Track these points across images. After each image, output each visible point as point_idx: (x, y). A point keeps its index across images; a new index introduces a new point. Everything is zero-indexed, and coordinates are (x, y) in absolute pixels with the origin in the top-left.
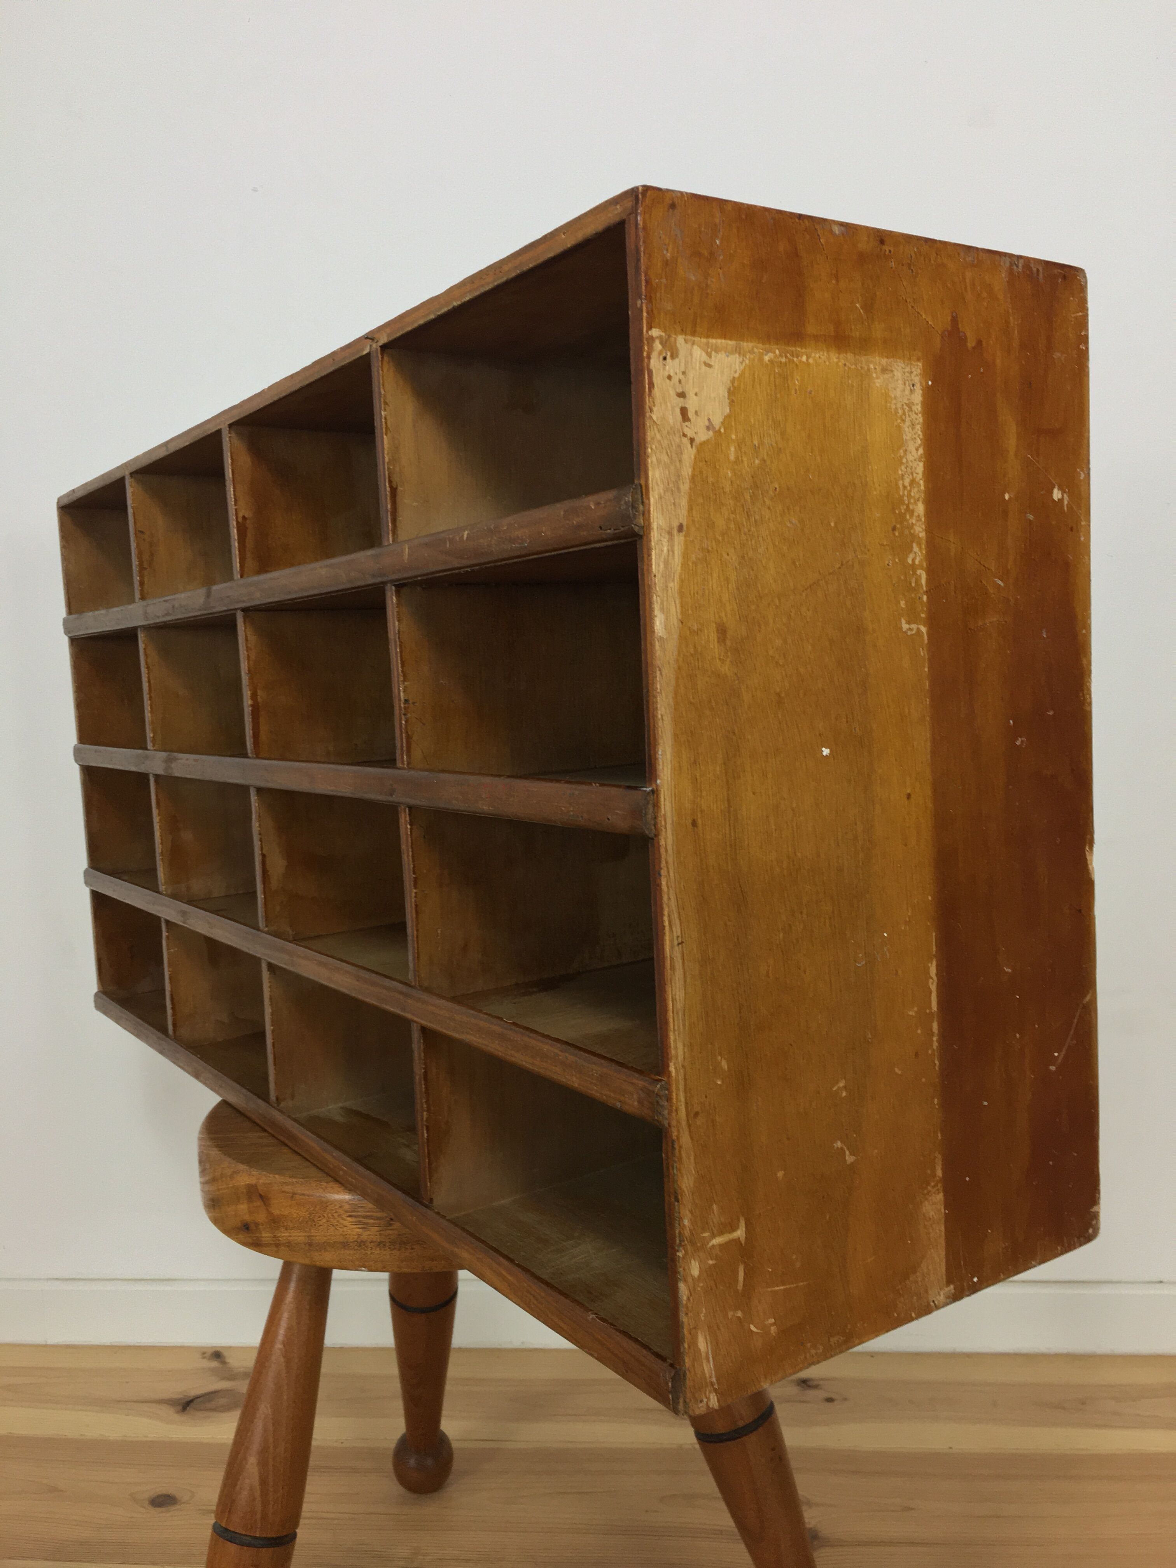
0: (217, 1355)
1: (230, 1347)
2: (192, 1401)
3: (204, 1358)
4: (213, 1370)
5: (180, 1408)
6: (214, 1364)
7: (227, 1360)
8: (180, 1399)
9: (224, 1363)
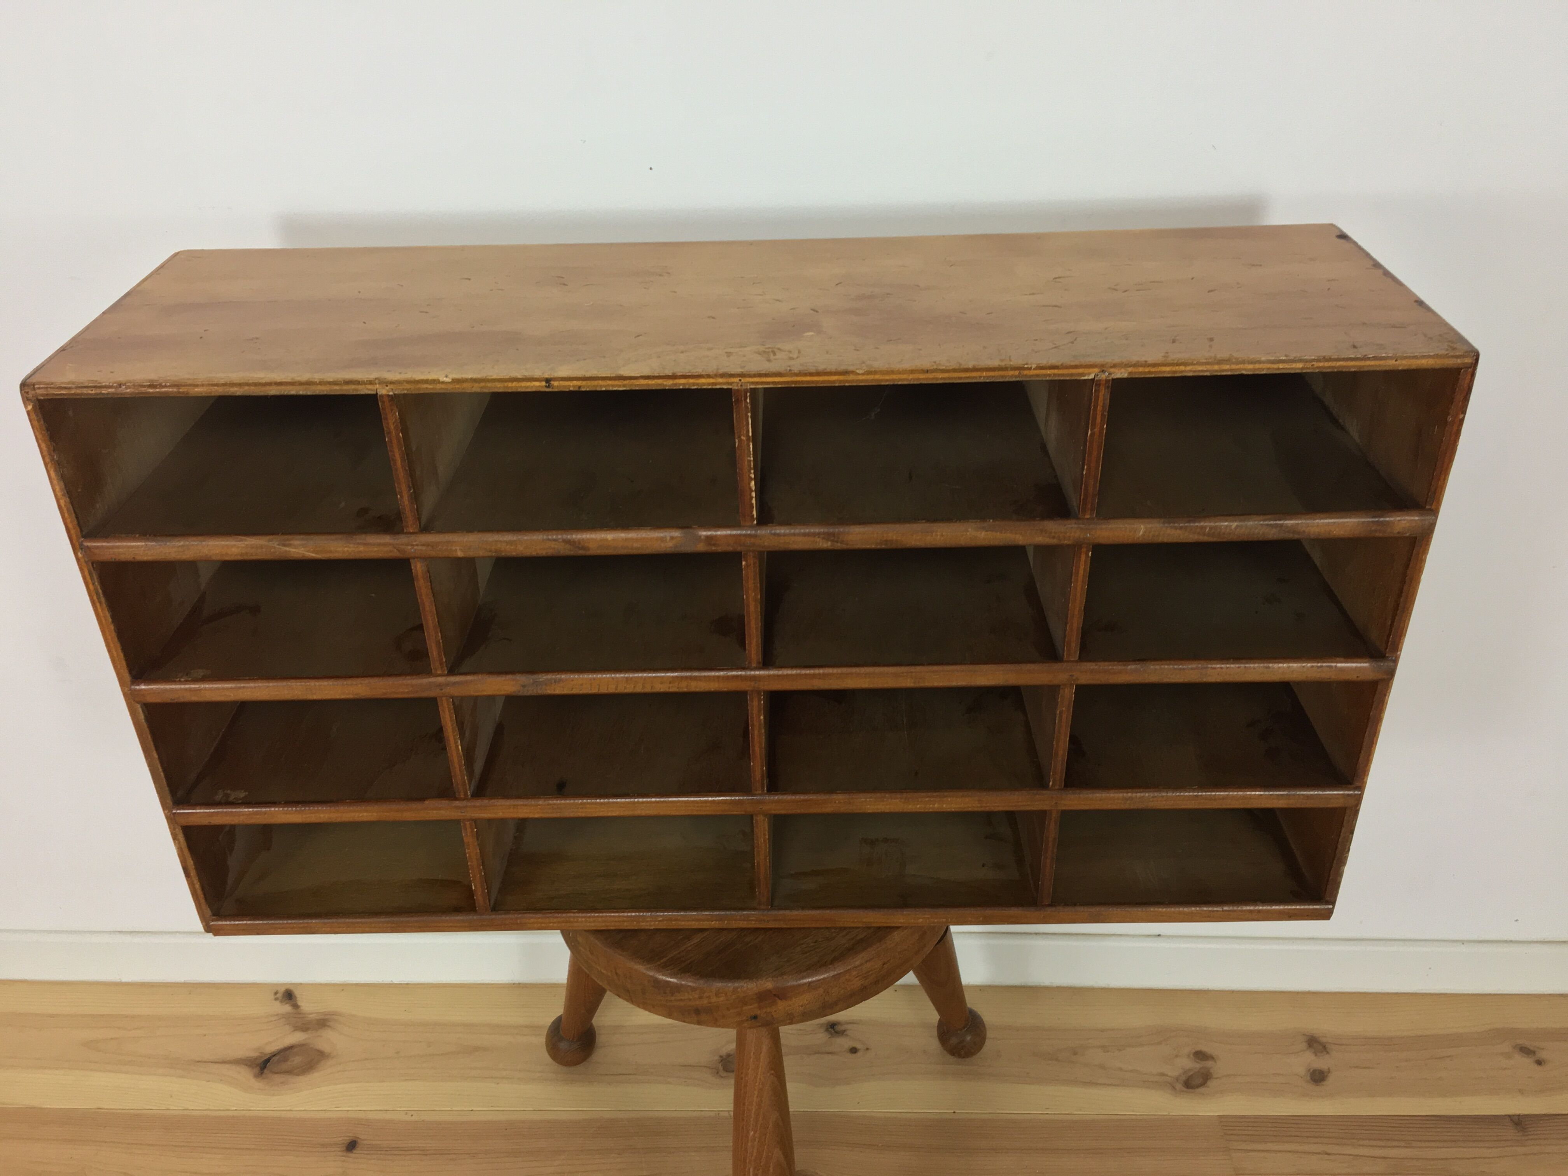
0: (289, 996)
1: (301, 984)
2: (268, 1061)
3: (276, 999)
4: (286, 1017)
5: (257, 1070)
6: (287, 1008)
7: (299, 1004)
8: (256, 1059)
9: (296, 1006)
